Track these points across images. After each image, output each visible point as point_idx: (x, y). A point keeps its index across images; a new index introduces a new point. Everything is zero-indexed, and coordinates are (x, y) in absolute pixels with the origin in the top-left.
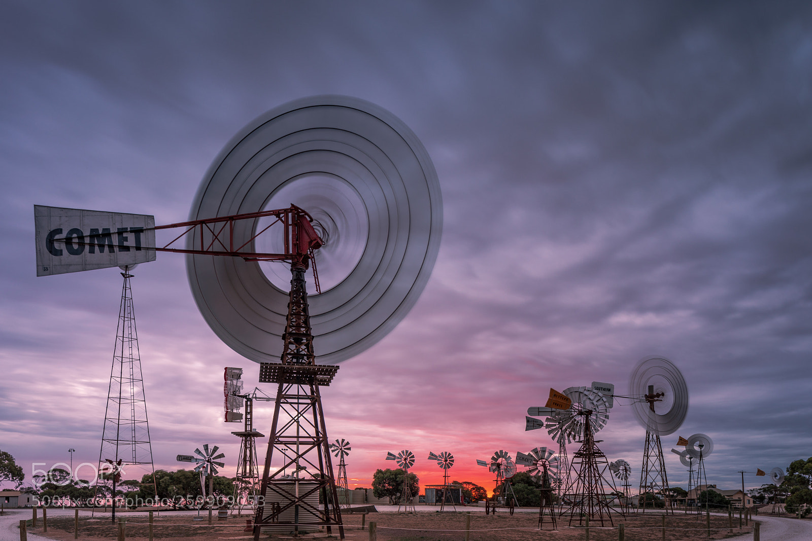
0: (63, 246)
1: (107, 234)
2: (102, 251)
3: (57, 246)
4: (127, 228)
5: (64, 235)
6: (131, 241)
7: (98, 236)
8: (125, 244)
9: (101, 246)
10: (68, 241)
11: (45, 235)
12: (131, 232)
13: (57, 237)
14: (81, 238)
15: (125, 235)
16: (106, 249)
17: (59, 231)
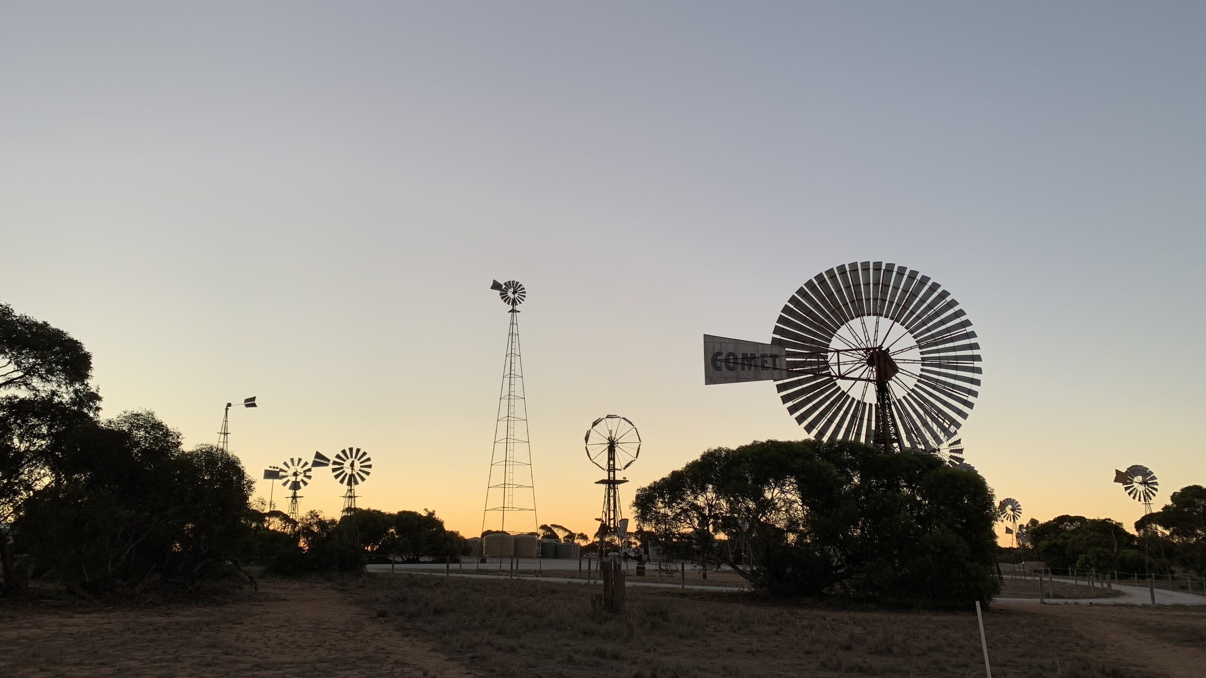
0: (723, 364)
1: (753, 357)
2: (750, 369)
3: (718, 363)
4: (767, 354)
5: (723, 357)
6: (770, 364)
7: (747, 358)
8: (766, 365)
9: (750, 366)
10: (727, 361)
11: (711, 356)
12: (770, 357)
13: (719, 358)
14: (736, 359)
15: (765, 359)
16: (753, 368)
17: (720, 354)
